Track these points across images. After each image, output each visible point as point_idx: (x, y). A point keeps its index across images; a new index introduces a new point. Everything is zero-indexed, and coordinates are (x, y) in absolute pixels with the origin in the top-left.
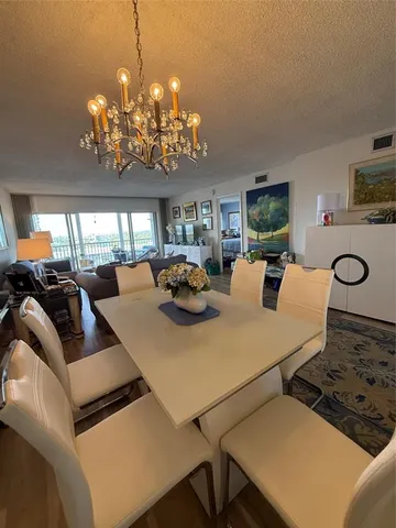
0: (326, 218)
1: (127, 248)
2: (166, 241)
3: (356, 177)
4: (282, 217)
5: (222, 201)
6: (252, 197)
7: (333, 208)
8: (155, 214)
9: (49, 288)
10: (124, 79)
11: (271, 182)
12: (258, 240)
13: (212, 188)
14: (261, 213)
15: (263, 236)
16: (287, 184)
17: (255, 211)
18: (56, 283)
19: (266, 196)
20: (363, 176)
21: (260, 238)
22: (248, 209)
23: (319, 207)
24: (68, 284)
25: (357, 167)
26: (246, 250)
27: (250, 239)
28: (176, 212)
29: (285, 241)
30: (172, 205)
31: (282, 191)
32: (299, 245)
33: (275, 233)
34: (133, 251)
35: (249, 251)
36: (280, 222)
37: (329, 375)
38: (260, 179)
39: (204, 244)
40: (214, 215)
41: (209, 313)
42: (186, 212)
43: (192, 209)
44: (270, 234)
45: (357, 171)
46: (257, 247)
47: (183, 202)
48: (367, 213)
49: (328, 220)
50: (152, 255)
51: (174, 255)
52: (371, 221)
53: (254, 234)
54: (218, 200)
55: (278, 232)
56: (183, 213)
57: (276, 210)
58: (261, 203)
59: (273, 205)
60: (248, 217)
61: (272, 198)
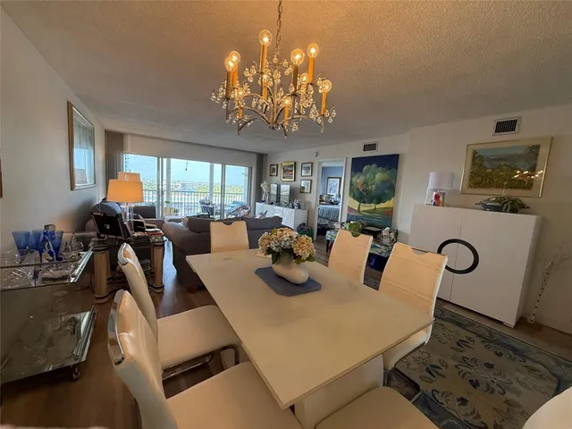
0: (437, 197)
1: (216, 200)
2: (259, 199)
3: (474, 158)
4: (388, 191)
5: (325, 165)
6: (358, 165)
7: (445, 188)
8: (251, 169)
9: (136, 234)
11: (380, 151)
12: (359, 211)
13: (316, 149)
14: (365, 183)
15: (365, 207)
16: (398, 155)
17: (359, 180)
18: (143, 231)
19: (374, 166)
20: (481, 158)
21: (362, 209)
22: (352, 177)
23: (431, 186)
24: (155, 233)
25: (476, 148)
26: (344, 220)
27: (350, 209)
28: (274, 170)
29: (389, 215)
30: (270, 161)
31: (391, 162)
32: (404, 222)
33: (378, 206)
34: (222, 205)
35: (348, 221)
36: (385, 194)
37: (428, 370)
38: (367, 147)
39: (299, 208)
40: (314, 178)
41: (310, 286)
42: (285, 171)
43: (291, 169)
44: (372, 206)
45: (475, 152)
46: (357, 218)
47: (283, 160)
48: (482, 199)
49: (438, 201)
50: (243, 213)
51: (267, 216)
52: (486, 207)
53: (355, 204)
54: (320, 163)
55: (382, 205)
56: (281, 171)
57: (383, 182)
58: (368, 171)
59: (380, 176)
60: (351, 185)
61: (380, 168)
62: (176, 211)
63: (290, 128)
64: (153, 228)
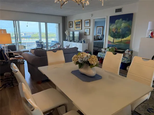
0: (152, 34)
2: (64, 39)
4: (128, 31)
6: (113, 20)
8: (59, 25)
9: (11, 59)
11: (124, 12)
12: (113, 42)
14: (116, 28)
17: (114, 27)
18: (14, 57)
19: (121, 20)
21: (115, 41)
22: (110, 26)
23: (149, 28)
24: (19, 58)
26: (106, 47)
27: (109, 42)
28: (71, 24)
29: (128, 43)
31: (129, 17)
32: (136, 46)
33: (123, 40)
35: (108, 48)
36: (126, 34)
37: (148, 110)
38: (117, 11)
39: (84, 42)
40: (91, 27)
41: (96, 77)
42: (76, 25)
43: (79, 24)
44: (120, 40)
46: (113, 46)
50: (58, 46)
51: (70, 47)
53: (112, 39)
54: (94, 20)
55: (125, 39)
56: (74, 25)
57: (125, 27)
58: (117, 23)
59: (123, 24)
60: (110, 30)
61: (124, 21)
62: (25, 47)
63: (85, 4)
64: (18, 55)
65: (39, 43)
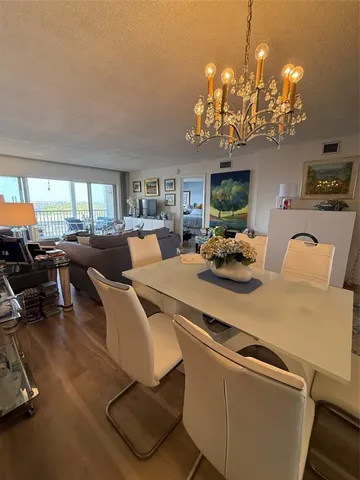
0: (286, 203)
2: (125, 213)
3: (309, 172)
4: (242, 200)
5: (185, 180)
6: (216, 180)
7: (292, 195)
8: (115, 187)
9: (38, 258)
10: (262, 54)
11: (235, 168)
12: (219, 217)
13: (176, 168)
14: (223, 194)
15: (224, 214)
16: (248, 172)
17: (218, 192)
19: (230, 180)
20: (314, 172)
21: (222, 216)
22: (212, 190)
23: (281, 193)
24: (57, 254)
25: (311, 165)
26: (208, 226)
27: (212, 217)
28: (137, 186)
29: (244, 218)
30: (132, 178)
31: (244, 177)
33: (235, 213)
36: (241, 203)
38: (224, 165)
39: (167, 219)
40: (178, 192)
42: (148, 187)
43: (152, 186)
44: (231, 213)
45: (310, 168)
47: (145, 177)
48: (318, 202)
49: (287, 205)
52: (321, 208)
53: (216, 212)
54: (182, 180)
55: (238, 212)
56: (144, 188)
57: (238, 193)
58: (226, 185)
59: (235, 188)
60: (211, 197)
61: (235, 182)
64: (52, 249)
65: (75, 223)
